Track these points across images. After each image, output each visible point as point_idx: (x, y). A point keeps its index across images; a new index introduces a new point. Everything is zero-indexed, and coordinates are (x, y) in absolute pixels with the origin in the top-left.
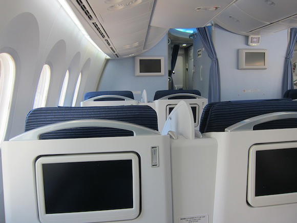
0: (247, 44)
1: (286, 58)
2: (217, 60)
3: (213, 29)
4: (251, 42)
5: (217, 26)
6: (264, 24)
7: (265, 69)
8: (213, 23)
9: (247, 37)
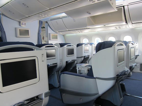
0: (20, 25)
1: (38, 33)
2: (4, 32)
3: (1, 16)
4: (22, 25)
5: (3, 15)
6: (26, 16)
7: (29, 37)
8: (1, 13)
9: (20, 22)
